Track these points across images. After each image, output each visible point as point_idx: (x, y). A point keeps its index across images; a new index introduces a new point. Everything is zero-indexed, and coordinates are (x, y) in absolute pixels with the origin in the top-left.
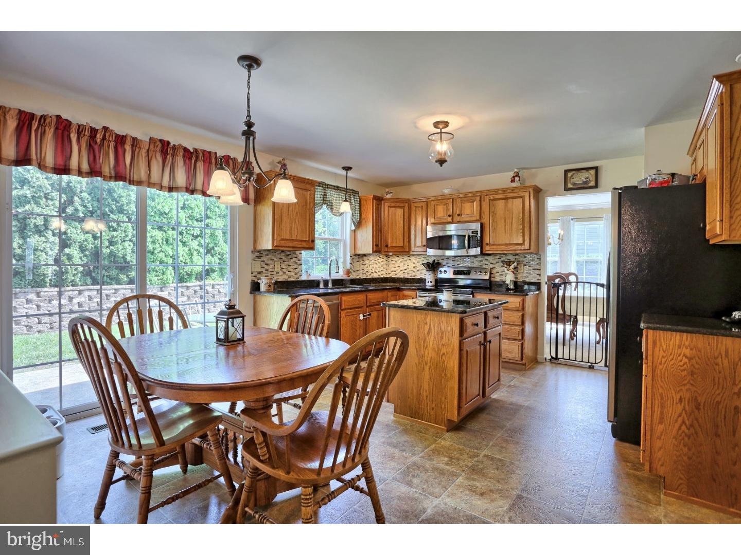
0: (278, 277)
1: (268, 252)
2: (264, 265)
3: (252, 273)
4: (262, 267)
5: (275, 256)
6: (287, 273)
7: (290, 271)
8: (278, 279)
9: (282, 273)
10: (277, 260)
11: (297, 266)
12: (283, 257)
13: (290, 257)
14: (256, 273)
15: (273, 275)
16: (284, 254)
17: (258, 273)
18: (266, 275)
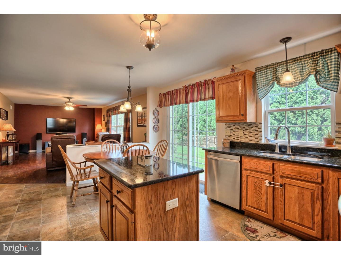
0: (242, 140)
1: (235, 124)
2: (232, 132)
3: (225, 136)
4: (231, 133)
5: (239, 126)
6: (249, 137)
7: (251, 136)
8: (242, 141)
9: (245, 137)
10: (241, 128)
11: (257, 133)
12: (246, 127)
13: (251, 126)
14: (228, 136)
15: (238, 138)
16: (246, 125)
17: (229, 136)
18: (233, 137)
